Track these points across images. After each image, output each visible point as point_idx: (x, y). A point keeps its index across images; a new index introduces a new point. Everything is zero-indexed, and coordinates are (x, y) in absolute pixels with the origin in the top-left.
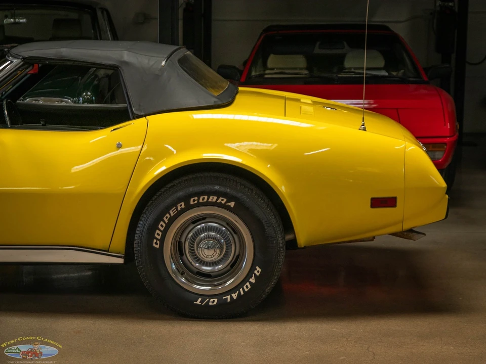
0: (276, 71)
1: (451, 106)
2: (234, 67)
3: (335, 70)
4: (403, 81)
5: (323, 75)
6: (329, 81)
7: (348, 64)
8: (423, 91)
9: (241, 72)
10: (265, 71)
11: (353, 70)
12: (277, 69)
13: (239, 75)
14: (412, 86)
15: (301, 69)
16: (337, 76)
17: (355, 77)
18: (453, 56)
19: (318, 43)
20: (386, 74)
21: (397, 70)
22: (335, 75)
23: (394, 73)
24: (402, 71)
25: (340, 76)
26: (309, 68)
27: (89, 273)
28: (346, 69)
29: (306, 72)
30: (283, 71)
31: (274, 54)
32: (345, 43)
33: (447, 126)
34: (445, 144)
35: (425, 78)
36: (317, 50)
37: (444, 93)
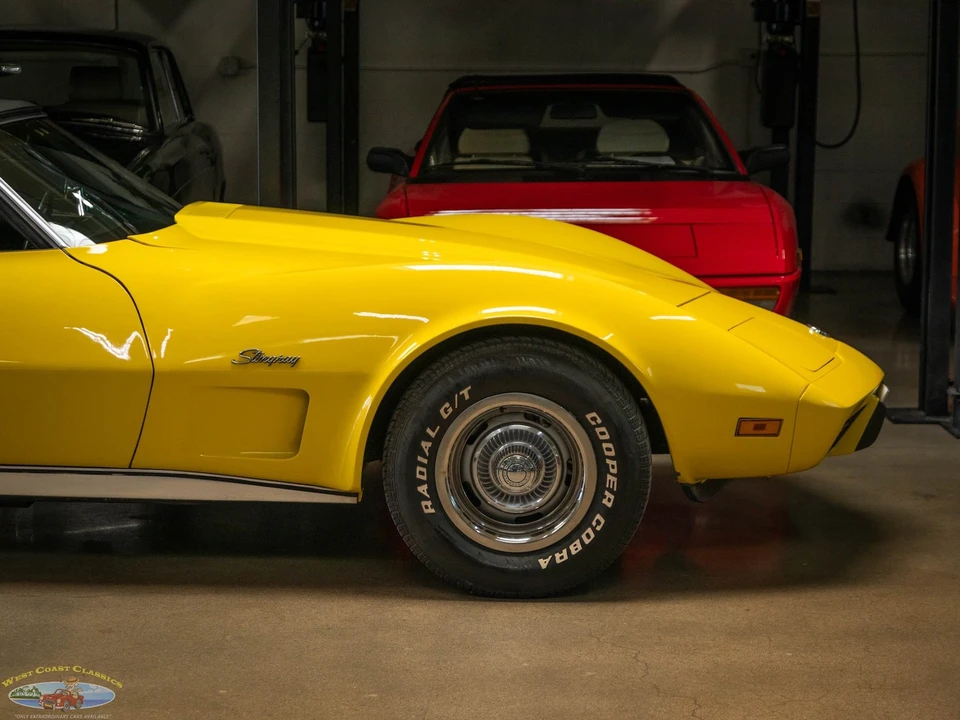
0: (474, 158)
1: (788, 221)
2: (398, 152)
3: (581, 156)
4: (703, 175)
5: (557, 164)
6: (570, 176)
7: (603, 146)
8: (738, 194)
9: (410, 160)
10: (453, 159)
11: (612, 156)
12: (477, 155)
13: (406, 166)
14: (719, 186)
15: (518, 155)
16: (584, 167)
17: (615, 169)
18: (793, 133)
19: (549, 109)
20: (672, 163)
21: (693, 157)
22: (580, 165)
23: (687, 163)
24: (702, 158)
25: (590, 166)
26: (533, 153)
27: (134, 525)
28: (599, 154)
29: (528, 160)
30: (488, 158)
31: (470, 127)
32: (598, 108)
33: (781, 255)
34: (778, 287)
35: (740, 170)
36: (548, 122)
37: (777, 196)
